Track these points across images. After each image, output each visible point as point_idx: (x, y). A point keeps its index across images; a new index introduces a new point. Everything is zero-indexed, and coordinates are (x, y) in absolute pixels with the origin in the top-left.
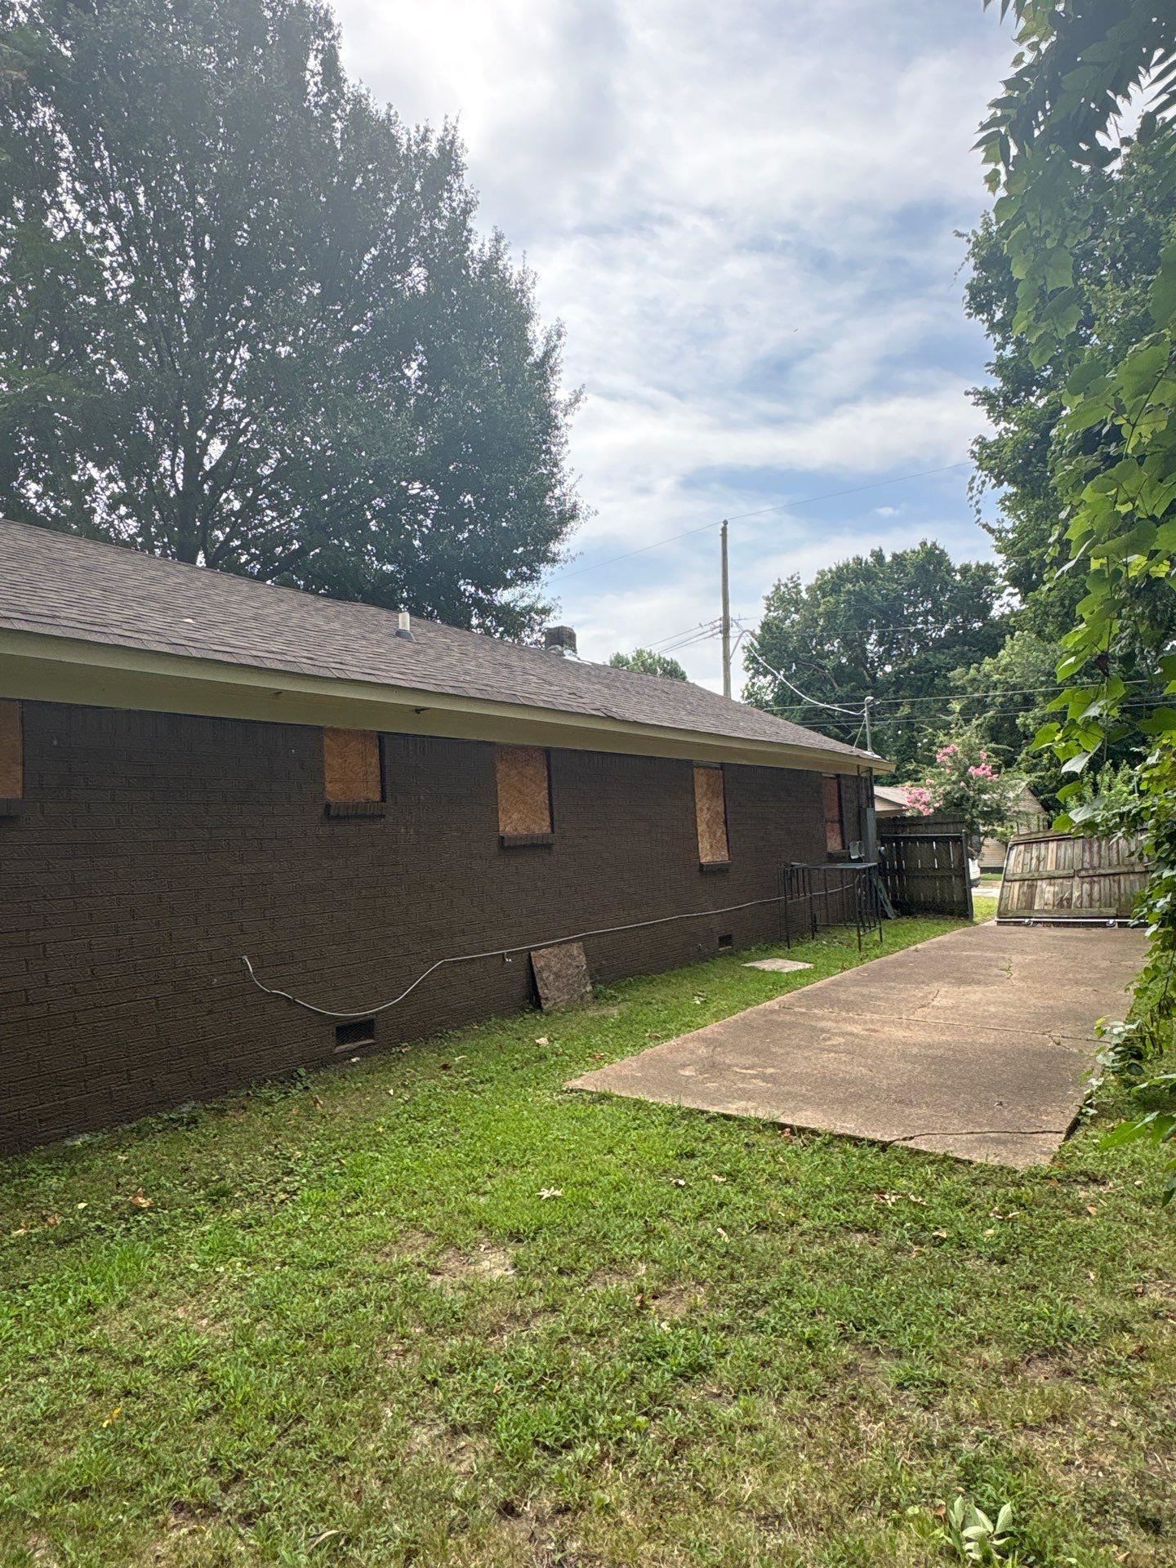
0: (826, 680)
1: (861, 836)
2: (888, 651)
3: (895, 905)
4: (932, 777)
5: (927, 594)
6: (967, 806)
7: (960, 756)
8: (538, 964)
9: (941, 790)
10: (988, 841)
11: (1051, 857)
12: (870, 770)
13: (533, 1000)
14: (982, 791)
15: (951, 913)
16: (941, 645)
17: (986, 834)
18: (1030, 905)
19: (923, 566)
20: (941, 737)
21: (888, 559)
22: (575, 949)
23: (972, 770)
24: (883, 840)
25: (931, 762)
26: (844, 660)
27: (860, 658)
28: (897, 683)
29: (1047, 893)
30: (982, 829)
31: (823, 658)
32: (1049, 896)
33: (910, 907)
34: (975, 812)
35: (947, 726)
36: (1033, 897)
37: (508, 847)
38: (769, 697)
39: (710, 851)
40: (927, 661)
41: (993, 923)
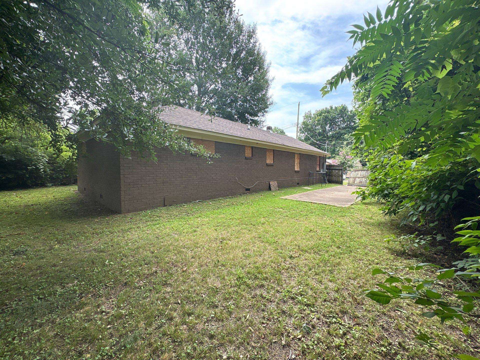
0: (316, 135)
1: (323, 168)
2: (331, 129)
3: (328, 181)
4: (338, 158)
5: (341, 116)
6: (345, 164)
7: (345, 154)
8: (271, 184)
9: (340, 161)
10: (349, 172)
11: (360, 174)
12: (326, 156)
13: (270, 189)
14: (348, 161)
15: (339, 183)
16: (344, 128)
17: (348, 170)
18: (354, 182)
19: (341, 110)
20: (341, 150)
21: (334, 108)
22: (276, 182)
23: (347, 157)
24: (327, 169)
25: (338, 155)
26: (321, 131)
27: (324, 131)
28: (333, 136)
29: (358, 180)
30: (348, 169)
31: (316, 130)
32: (358, 181)
33: (330, 182)
34: (346, 166)
35: (342, 147)
36: (355, 181)
37: (267, 165)
38: (303, 138)
39: (297, 168)
40: (340, 132)
41: (347, 185)
